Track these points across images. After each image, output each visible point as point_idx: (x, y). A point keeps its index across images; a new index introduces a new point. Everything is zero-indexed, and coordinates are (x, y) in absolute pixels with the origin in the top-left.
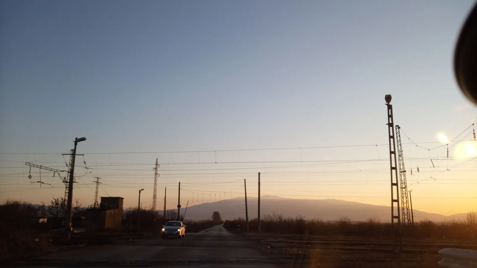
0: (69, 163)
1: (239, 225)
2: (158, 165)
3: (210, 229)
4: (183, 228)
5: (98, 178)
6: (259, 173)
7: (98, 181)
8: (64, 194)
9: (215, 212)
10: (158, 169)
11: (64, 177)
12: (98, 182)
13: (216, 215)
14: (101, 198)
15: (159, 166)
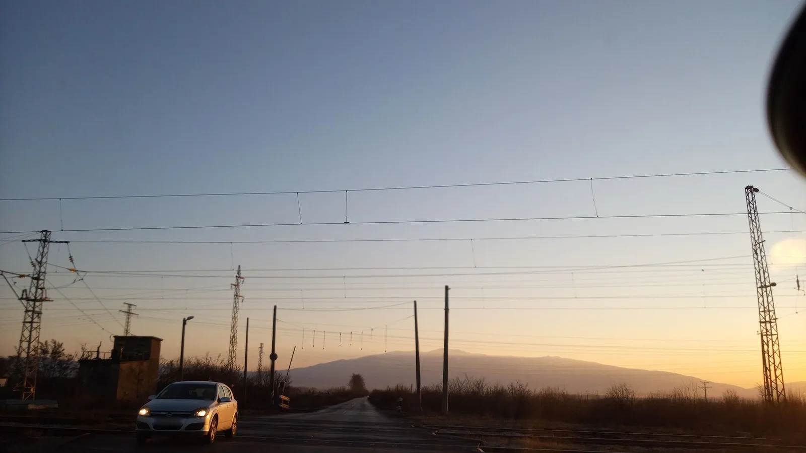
0: (36, 259)
1: (401, 399)
2: (241, 278)
3: (340, 405)
4: (233, 404)
5: (130, 305)
6: (447, 288)
7: (129, 310)
8: (22, 325)
9: (354, 375)
10: (242, 286)
11: (23, 289)
12: (129, 313)
13: (357, 380)
14: (113, 339)
15: (243, 281)
